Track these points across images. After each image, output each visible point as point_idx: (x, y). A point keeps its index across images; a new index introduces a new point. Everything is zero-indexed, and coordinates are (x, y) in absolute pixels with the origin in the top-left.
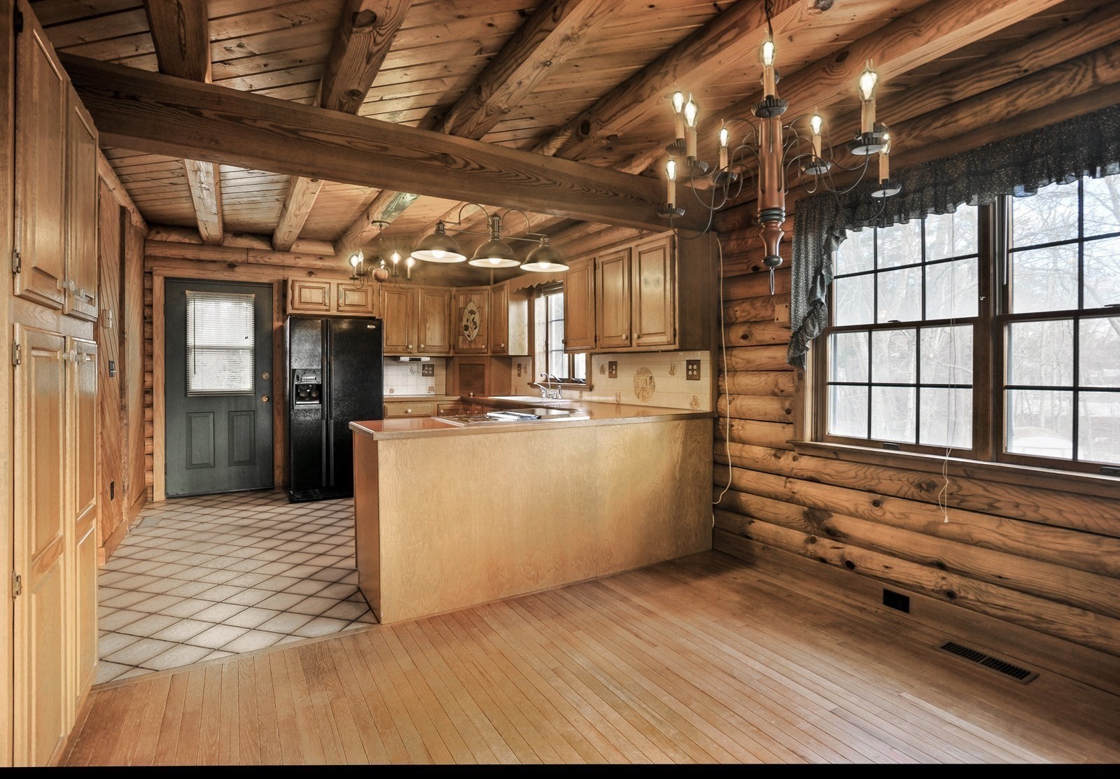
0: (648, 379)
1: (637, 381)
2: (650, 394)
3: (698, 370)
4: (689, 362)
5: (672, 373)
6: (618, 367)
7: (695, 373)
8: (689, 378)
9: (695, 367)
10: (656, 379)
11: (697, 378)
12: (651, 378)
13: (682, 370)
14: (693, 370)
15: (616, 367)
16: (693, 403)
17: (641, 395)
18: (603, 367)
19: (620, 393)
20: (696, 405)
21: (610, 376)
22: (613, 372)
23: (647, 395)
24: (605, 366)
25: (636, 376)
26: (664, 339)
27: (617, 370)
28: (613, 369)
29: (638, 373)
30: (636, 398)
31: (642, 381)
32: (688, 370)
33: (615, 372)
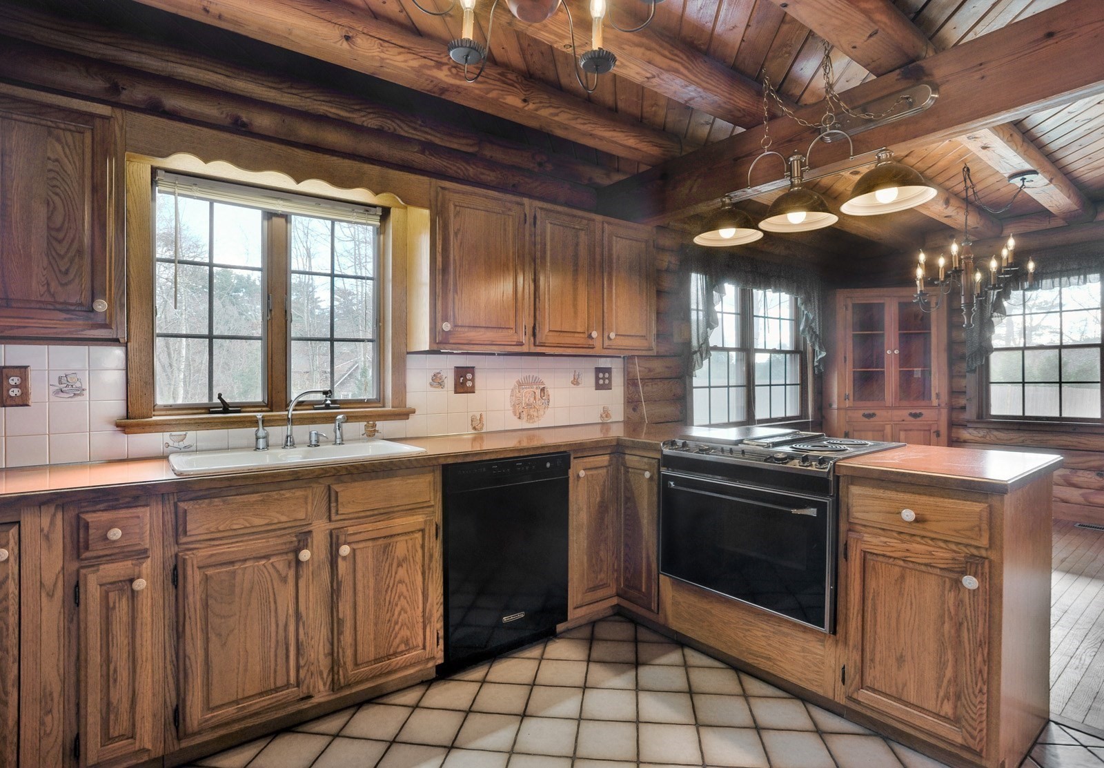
0: (538, 392)
1: (518, 395)
2: (541, 412)
3: (610, 379)
4: (598, 370)
5: (576, 382)
6: (477, 375)
7: (607, 382)
8: (598, 387)
9: (607, 375)
10: (551, 391)
11: (607, 387)
12: (543, 390)
13: (589, 379)
14: (604, 379)
15: (473, 375)
16: (604, 415)
17: (524, 415)
18: (439, 375)
19: (481, 415)
20: (607, 417)
21: (458, 390)
22: (463, 384)
23: (535, 414)
24: (444, 374)
25: (515, 388)
26: (644, 344)
27: (473, 380)
28: (466, 380)
29: (520, 384)
30: (516, 418)
31: (527, 395)
32: (597, 379)
33: (469, 384)
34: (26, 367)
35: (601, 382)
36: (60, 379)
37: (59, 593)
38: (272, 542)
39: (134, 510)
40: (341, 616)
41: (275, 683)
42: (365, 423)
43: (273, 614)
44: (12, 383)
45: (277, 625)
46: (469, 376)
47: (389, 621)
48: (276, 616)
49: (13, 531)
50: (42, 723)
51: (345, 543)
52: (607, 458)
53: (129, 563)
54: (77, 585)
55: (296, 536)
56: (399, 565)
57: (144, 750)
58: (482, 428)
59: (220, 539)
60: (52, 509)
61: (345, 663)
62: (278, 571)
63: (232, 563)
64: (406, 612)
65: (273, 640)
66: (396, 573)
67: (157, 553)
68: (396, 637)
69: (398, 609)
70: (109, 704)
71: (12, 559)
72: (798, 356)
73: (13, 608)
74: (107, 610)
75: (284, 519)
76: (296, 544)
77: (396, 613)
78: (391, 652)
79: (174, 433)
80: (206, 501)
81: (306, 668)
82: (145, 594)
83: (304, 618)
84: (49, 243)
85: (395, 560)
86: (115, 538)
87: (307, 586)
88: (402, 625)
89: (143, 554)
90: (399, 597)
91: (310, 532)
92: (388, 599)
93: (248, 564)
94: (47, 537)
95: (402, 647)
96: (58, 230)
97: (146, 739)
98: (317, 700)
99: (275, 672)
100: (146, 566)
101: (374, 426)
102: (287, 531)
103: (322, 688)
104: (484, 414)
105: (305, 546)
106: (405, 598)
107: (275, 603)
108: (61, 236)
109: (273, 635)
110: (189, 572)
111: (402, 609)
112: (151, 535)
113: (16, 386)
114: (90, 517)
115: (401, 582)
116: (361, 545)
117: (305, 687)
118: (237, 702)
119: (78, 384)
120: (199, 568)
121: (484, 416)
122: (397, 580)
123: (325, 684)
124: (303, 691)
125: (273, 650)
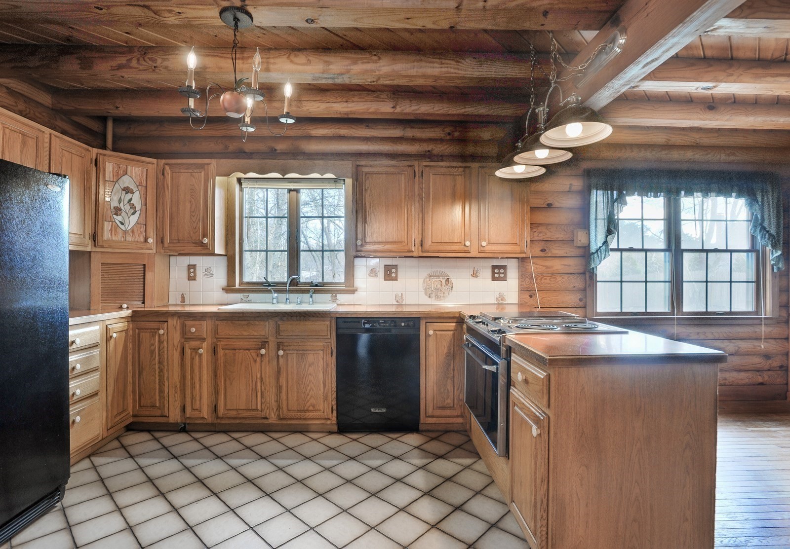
0: (444, 281)
1: (429, 282)
2: (446, 294)
3: (505, 273)
4: (494, 267)
5: (475, 275)
6: (400, 270)
7: (502, 275)
8: (494, 279)
9: (502, 271)
10: (454, 281)
11: (503, 279)
12: (447, 280)
13: (486, 273)
14: (499, 273)
15: (397, 269)
16: (499, 299)
17: (433, 295)
18: (374, 270)
19: (402, 294)
20: (502, 300)
21: (386, 279)
22: (390, 275)
23: (442, 295)
24: (377, 269)
25: (426, 278)
26: (517, 249)
27: (396, 273)
28: (391, 273)
29: (430, 276)
30: (427, 297)
31: (435, 283)
32: (493, 273)
33: (394, 275)
34: (195, 265)
35: (497, 275)
36: (206, 269)
37: (179, 349)
38: (251, 343)
39: (200, 322)
40: (281, 384)
41: (251, 407)
42: (331, 295)
43: (251, 376)
44: (191, 271)
45: (252, 381)
46: (394, 270)
47: (304, 393)
48: (252, 377)
49: (166, 324)
50: (175, 396)
51: (282, 350)
52: (454, 324)
53: (199, 342)
54: (183, 348)
55: (261, 343)
56: (310, 366)
57: (203, 418)
58: (402, 302)
59: (232, 338)
60: (177, 318)
61: (282, 407)
62: (252, 357)
63: (235, 349)
64: (313, 391)
65: (251, 387)
66: (308, 369)
67: (209, 340)
68: (308, 402)
69: (309, 388)
70: (193, 396)
71: (165, 334)
72: (754, 254)
73: (166, 352)
74: (192, 359)
75: (256, 334)
76: (261, 346)
77: (308, 390)
78: (305, 409)
79: (245, 294)
80: (226, 322)
81: (265, 404)
82: (204, 354)
83: (264, 381)
84: (190, 217)
85: (308, 363)
86: (192, 331)
87: (265, 367)
88: (311, 396)
89: (204, 340)
90: (310, 382)
91: (268, 342)
92: (304, 381)
93: (241, 351)
94: (175, 328)
95: (311, 408)
96: (193, 212)
97: (205, 413)
98: (270, 421)
99: (251, 402)
100: (205, 345)
101: (336, 296)
102: (258, 340)
103: (273, 416)
104: (404, 293)
105: (264, 348)
106: (312, 383)
107: (252, 371)
108: (194, 214)
109: (251, 385)
110: (219, 350)
111: (311, 388)
112: (206, 332)
113: (192, 273)
114: (187, 323)
115: (310, 374)
116: (291, 352)
117: (264, 413)
118: (237, 410)
119: (211, 272)
120: (223, 349)
121: (404, 295)
122: (308, 373)
123: (275, 415)
124: (263, 415)
125: (251, 392)
